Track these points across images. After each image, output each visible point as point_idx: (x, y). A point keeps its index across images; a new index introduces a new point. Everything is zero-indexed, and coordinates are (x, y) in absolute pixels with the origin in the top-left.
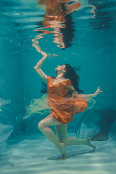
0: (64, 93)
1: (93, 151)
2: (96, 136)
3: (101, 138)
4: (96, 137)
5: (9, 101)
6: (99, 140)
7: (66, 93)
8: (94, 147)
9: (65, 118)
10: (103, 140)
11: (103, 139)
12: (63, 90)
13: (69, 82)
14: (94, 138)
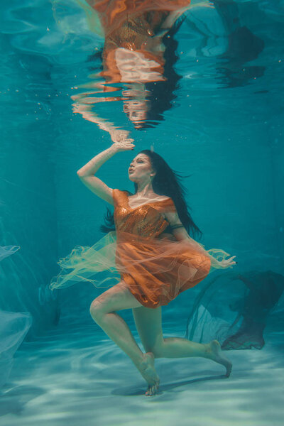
0: (157, 230)
1: (225, 374)
2: (233, 338)
3: (247, 344)
4: (232, 341)
5: (15, 249)
6: (243, 347)
7: (160, 231)
8: (228, 366)
9: (155, 293)
10: (253, 348)
11: (251, 345)
12: (155, 224)
13: (170, 205)
14: (230, 343)
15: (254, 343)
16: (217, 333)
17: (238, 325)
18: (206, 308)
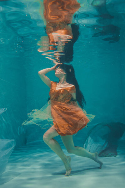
5: (5, 109)
6: (108, 155)
11: (111, 155)
14: (102, 153)
15: (113, 154)
16: (96, 149)
17: (106, 146)
18: (92, 138)
